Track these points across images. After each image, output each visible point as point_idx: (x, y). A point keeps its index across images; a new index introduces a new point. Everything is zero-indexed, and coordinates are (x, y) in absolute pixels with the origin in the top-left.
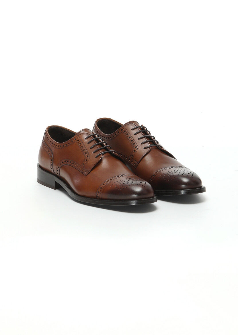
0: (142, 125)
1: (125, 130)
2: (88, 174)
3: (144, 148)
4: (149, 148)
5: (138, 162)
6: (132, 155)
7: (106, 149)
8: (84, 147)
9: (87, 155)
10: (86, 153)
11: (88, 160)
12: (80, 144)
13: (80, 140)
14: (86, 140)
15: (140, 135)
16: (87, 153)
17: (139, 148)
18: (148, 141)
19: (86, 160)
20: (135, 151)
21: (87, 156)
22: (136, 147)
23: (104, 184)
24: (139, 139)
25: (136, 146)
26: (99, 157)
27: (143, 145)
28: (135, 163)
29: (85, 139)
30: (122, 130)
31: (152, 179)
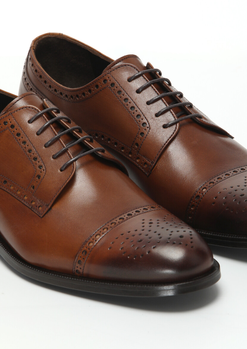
0: (149, 64)
1: (113, 81)
2: (47, 212)
3: (165, 126)
4: (174, 126)
5: (152, 162)
6: (137, 144)
7: (83, 147)
8: (28, 142)
9: (39, 164)
10: (35, 159)
11: (42, 177)
12: (18, 135)
13: (16, 126)
14: (31, 126)
15: (151, 93)
16: (38, 160)
17: (152, 127)
18: (171, 108)
19: (39, 177)
20: (142, 133)
21: (40, 167)
22: (144, 123)
23: (92, 242)
24: (148, 103)
25: (145, 121)
26: (69, 169)
27: (161, 117)
28: (146, 163)
29: (29, 122)
30: (105, 81)
31: (193, 206)
